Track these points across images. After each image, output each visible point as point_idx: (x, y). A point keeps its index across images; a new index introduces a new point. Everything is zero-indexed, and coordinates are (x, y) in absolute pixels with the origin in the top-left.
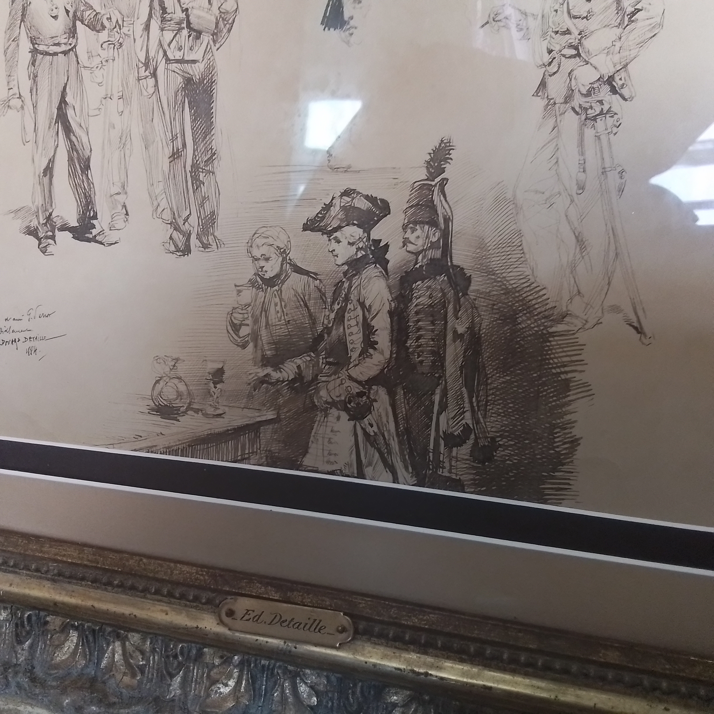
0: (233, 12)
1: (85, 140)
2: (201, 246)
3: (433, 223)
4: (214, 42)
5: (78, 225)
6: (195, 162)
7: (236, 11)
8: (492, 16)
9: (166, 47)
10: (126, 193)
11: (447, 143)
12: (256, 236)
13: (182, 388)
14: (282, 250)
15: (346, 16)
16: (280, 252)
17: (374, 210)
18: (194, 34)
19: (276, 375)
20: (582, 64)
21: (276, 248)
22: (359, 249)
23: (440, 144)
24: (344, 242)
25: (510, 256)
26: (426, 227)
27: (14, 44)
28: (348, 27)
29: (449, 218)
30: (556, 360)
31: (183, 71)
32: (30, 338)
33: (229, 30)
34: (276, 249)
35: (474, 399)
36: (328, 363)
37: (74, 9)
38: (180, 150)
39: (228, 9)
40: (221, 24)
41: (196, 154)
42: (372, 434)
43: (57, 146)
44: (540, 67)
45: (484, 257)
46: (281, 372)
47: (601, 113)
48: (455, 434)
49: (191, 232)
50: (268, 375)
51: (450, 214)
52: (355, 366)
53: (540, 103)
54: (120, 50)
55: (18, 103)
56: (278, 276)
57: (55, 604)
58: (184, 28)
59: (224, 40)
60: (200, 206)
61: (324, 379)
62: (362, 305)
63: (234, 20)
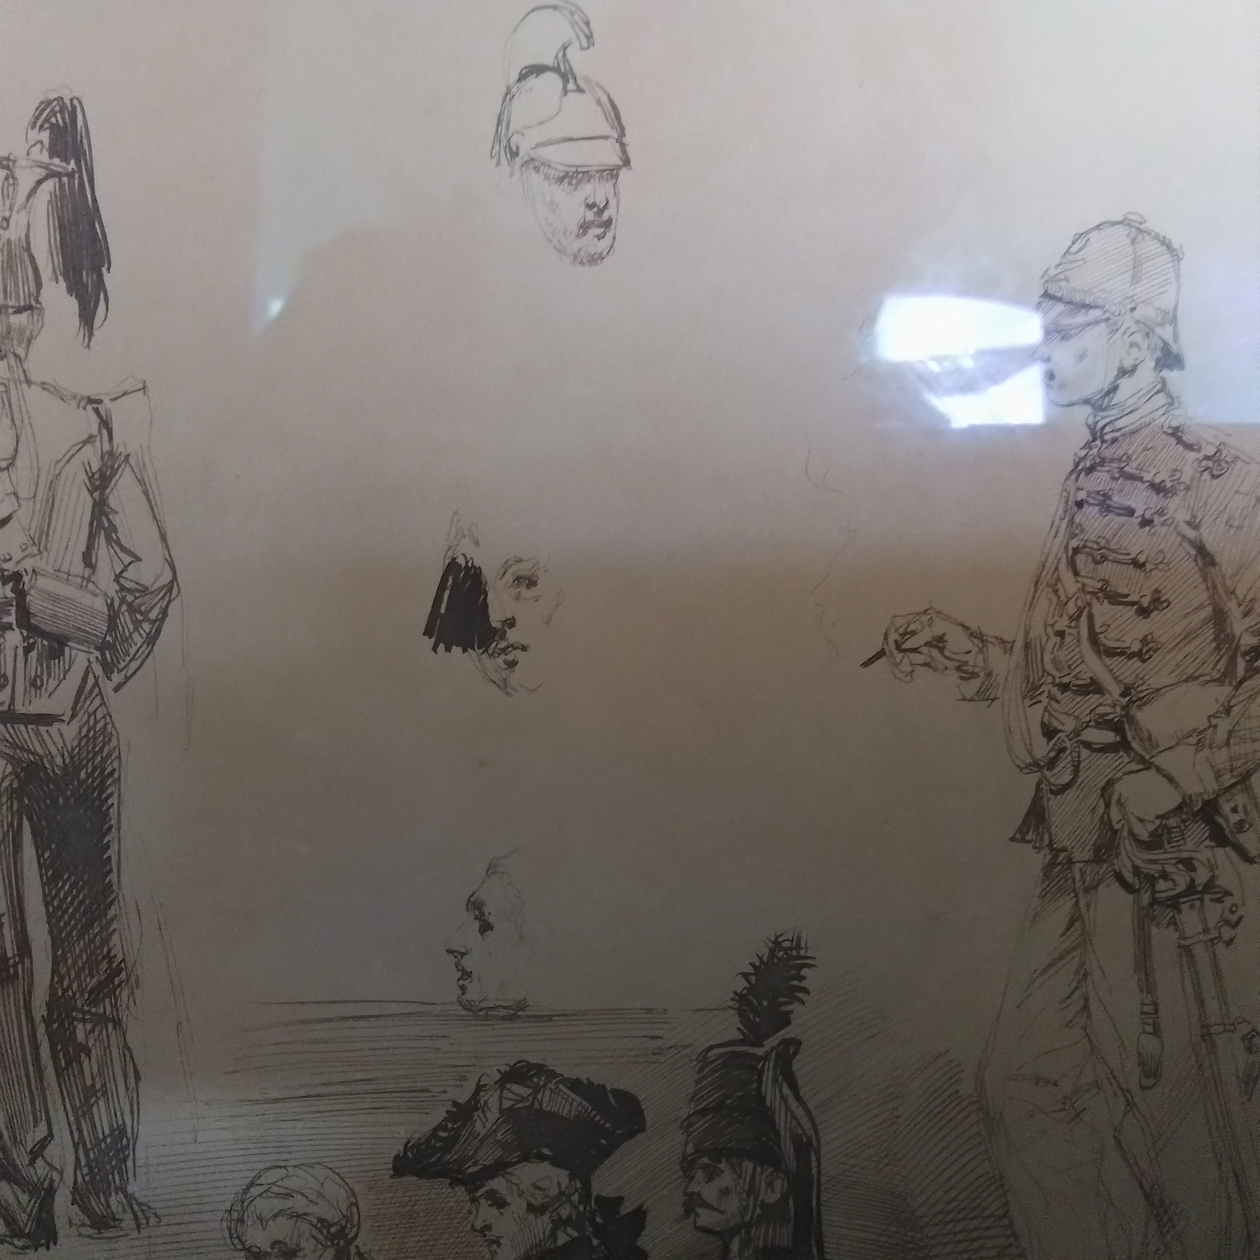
0: (164, 587)
2: (87, 1221)
3: (766, 1155)
4: (108, 668)
6: (60, 993)
7: (169, 587)
8: (893, 636)
11: (791, 948)
12: (255, 1191)
14: (333, 1230)
15: (496, 618)
16: (329, 1233)
17: (598, 1118)
18: (41, 644)
20: (1134, 766)
21: (315, 1221)
22: (559, 1224)
23: (773, 953)
24: (517, 1205)
25: (977, 1244)
26: (748, 1166)
28: (503, 645)
29: (809, 1139)
31: (14, 746)
33: (151, 640)
34: (316, 1226)
38: (11, 962)
39: (146, 580)
40: (125, 618)
41: (63, 971)
44: (1026, 771)
45: (909, 1245)
47: (1191, 889)
49: (55, 1185)
51: (811, 1133)
53: (1032, 858)
58: (9, 627)
59: (134, 665)
60: (80, 1112)
63: (164, 612)
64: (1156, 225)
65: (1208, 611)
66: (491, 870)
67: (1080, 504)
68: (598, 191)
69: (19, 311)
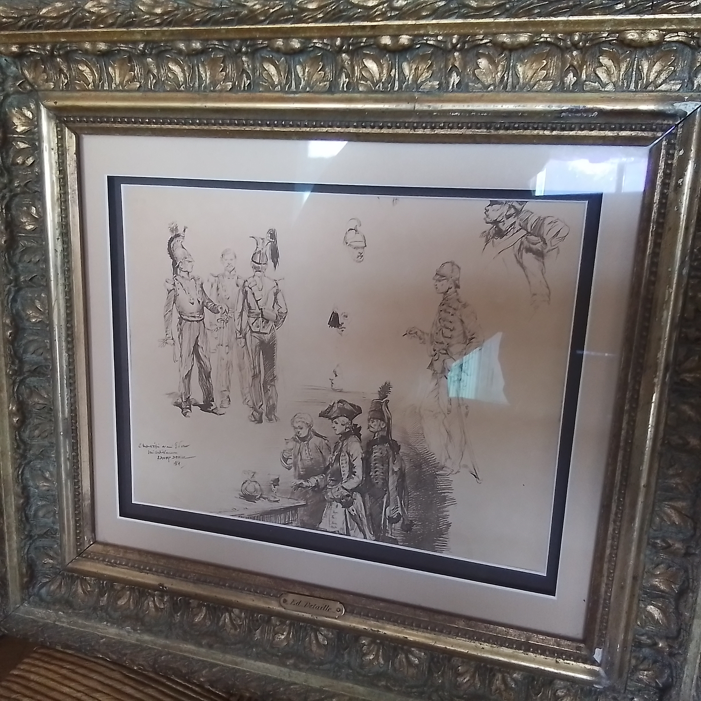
1: (208, 364)
2: (268, 420)
3: (382, 419)
4: (275, 325)
5: (203, 403)
6: (265, 380)
7: (286, 313)
8: (408, 331)
9: (251, 325)
10: (229, 391)
11: (388, 384)
12: (296, 417)
13: (257, 486)
14: (308, 425)
15: (340, 322)
17: (354, 410)
18: (265, 320)
19: (305, 484)
20: (449, 357)
22: (346, 428)
23: (385, 385)
24: (340, 424)
26: (379, 421)
27: (169, 313)
28: (341, 327)
29: (390, 418)
30: (440, 487)
31: (260, 337)
32: (176, 457)
33: (283, 321)
34: (306, 424)
35: (402, 502)
36: (332, 480)
37: (202, 300)
38: (258, 374)
39: (283, 311)
40: (279, 318)
41: (266, 376)
42: (354, 515)
43: (193, 365)
45: (406, 437)
46: (308, 482)
48: (394, 517)
49: (263, 413)
50: (302, 483)
51: (390, 416)
52: (345, 482)
53: (430, 372)
54: (227, 324)
55: (172, 342)
56: (306, 437)
57: (196, 595)
58: (260, 317)
59: (280, 326)
60: (268, 400)
61: (330, 487)
62: (349, 454)
63: (285, 317)
64: (456, 263)
65: (462, 331)
66: (338, 366)
67: (441, 311)
68: (361, 251)
69: (264, 264)
